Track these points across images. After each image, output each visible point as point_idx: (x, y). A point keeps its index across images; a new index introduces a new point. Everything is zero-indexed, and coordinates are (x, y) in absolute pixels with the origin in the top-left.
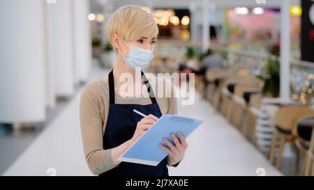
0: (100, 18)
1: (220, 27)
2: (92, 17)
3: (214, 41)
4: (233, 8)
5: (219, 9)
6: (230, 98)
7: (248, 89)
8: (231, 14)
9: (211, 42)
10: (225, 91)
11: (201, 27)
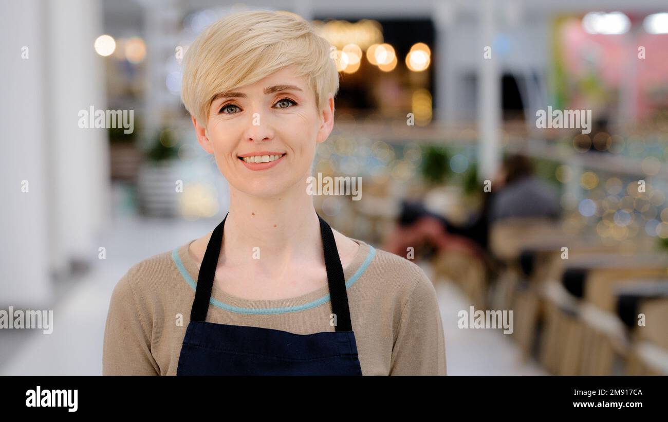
0: (134, 49)
1: (536, 78)
2: (106, 46)
3: (515, 125)
4: (580, 16)
5: (531, 18)
6: (571, 315)
7: (632, 286)
8: (571, 34)
9: (506, 130)
10: (555, 293)
11: (472, 80)
